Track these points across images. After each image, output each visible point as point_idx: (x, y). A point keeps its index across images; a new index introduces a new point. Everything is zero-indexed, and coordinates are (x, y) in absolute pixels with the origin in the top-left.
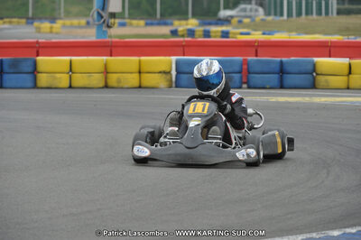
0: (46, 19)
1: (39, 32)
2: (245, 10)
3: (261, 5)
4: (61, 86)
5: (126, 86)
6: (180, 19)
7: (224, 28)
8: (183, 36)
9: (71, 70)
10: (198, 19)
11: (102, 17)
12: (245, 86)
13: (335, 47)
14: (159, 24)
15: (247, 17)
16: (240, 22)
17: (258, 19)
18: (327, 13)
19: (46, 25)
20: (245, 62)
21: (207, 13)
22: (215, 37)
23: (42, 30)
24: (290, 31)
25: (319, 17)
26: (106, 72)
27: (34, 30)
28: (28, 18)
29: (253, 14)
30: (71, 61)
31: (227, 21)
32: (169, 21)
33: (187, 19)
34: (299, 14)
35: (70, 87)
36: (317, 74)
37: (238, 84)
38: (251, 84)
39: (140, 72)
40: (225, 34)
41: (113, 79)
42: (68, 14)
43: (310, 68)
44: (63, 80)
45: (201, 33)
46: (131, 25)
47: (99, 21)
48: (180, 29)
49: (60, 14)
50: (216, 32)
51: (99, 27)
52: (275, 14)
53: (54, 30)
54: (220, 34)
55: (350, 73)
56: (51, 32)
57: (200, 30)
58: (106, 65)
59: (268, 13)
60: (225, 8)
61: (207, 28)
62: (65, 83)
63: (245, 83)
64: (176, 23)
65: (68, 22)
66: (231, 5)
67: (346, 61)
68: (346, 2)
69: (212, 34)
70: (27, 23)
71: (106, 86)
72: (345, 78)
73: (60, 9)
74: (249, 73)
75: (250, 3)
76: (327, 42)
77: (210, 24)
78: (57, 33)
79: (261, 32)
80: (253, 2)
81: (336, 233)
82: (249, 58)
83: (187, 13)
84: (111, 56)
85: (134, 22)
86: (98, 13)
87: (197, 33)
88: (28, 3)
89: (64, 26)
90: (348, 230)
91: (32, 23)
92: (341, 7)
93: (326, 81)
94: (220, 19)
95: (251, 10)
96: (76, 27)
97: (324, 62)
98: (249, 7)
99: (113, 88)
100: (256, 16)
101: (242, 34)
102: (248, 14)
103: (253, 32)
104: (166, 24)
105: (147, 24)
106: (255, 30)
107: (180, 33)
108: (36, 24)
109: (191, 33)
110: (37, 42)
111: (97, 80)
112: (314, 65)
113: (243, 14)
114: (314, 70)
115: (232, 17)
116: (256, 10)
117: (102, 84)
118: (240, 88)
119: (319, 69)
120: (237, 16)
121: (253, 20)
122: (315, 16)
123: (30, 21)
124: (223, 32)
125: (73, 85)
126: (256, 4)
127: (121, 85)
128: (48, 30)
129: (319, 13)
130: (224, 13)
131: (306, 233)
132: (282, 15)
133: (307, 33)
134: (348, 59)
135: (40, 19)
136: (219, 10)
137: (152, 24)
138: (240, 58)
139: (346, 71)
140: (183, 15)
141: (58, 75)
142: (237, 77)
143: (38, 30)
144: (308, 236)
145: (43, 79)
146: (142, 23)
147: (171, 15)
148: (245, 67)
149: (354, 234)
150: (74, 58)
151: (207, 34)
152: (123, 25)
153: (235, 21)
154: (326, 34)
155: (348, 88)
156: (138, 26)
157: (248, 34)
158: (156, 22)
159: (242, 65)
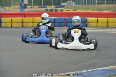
0: (8, 6)
1: (5, 10)
2: (69, 3)
3: (74, 1)
4: (9, 26)
5: (28, 26)
6: (49, 6)
7: (62, 9)
8: (49, 11)
9: (12, 22)
10: (54, 6)
11: (22, 5)
12: (65, 26)
13: (93, 14)
14: (43, 7)
15: (70, 5)
16: (68, 7)
17: (73, 6)
18: (94, 4)
19: (7, 8)
20: (65, 19)
21: (58, 4)
22: (59, 11)
23: (6, 9)
24: (82, 9)
25: (91, 5)
26: (23, 22)
27: (4, 9)
28: (2, 6)
29: (71, 4)
30: (12, 19)
31: (64, 6)
32: (46, 7)
33: (51, 6)
34: (85, 4)
35: (12, 27)
36: (87, 23)
37: (63, 26)
38: (67, 26)
39: (33, 22)
40: (62, 10)
41: (25, 24)
42: (15, 5)
43: (85, 21)
44: (9, 25)
45: (55, 10)
46: (34, 8)
47: (21, 6)
48: (48, 9)
49: (12, 4)
50: (59, 10)
51: (21, 8)
52: (78, 4)
53: (10, 9)
54: (60, 10)
55: (98, 22)
56: (9, 10)
57: (54, 9)
58: (22, 20)
59: (76, 4)
60: (63, 2)
61: (57, 9)
62: (10, 26)
63: (65, 25)
64: (48, 7)
65: (14, 7)
66: (65, 1)
67: (96, 18)
68: (100, 0)
69: (58, 10)
70: (2, 7)
71: (23, 27)
72: (96, 24)
73: (12, 3)
74: (67, 22)
75: (71, 1)
76: (91, 13)
77: (58, 7)
78: (11, 10)
79: (73, 10)
80: (72, 0)
81: (85, 71)
82: (67, 18)
83: (51, 4)
84: (24, 17)
85: (35, 7)
86: (21, 4)
87: (53, 10)
88: (2, 1)
89: (13, 8)
90: (89, 70)
91: (3, 7)
92: (98, 2)
93: (90, 25)
94: (61, 6)
95: (71, 3)
96: (15, 8)
97: (89, 19)
98: (70, 2)
99: (25, 27)
100: (72, 5)
101: (67, 10)
102: (70, 4)
103: (70, 10)
104: (45, 7)
105: (39, 7)
106: (71, 9)
107: (48, 10)
108: (4, 8)
109: (52, 10)
110: (2, 13)
111: (20, 25)
112: (87, 20)
113: (68, 4)
114: (87, 21)
115: (65, 5)
116: (73, 3)
117: (21, 26)
118: (64, 27)
119: (88, 21)
120: (66, 5)
121: (72, 6)
122: (90, 5)
123: (3, 6)
124: (61, 10)
125: (13, 26)
126: (72, 1)
127: (27, 26)
128: (8, 9)
129: (91, 4)
130: (63, 4)
131: (75, 71)
132: (80, 5)
133: (87, 10)
134: (97, 18)
135: (6, 6)
136: (61, 3)
137: (40, 7)
138: (64, 18)
139: (96, 22)
140: (50, 5)
141: (8, 23)
142: (63, 23)
143: (5, 9)
144: (76, 72)
145: (3, 25)
146: (37, 7)
147: (46, 5)
148: (65, 20)
149: (90, 71)
150: (12, 18)
151: (56, 10)
152: (31, 8)
153: (66, 6)
154: (92, 10)
155: (97, 27)
156: (36, 8)
157: (69, 10)
158: (42, 7)
159: (64, 20)
